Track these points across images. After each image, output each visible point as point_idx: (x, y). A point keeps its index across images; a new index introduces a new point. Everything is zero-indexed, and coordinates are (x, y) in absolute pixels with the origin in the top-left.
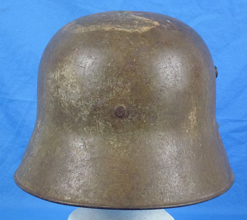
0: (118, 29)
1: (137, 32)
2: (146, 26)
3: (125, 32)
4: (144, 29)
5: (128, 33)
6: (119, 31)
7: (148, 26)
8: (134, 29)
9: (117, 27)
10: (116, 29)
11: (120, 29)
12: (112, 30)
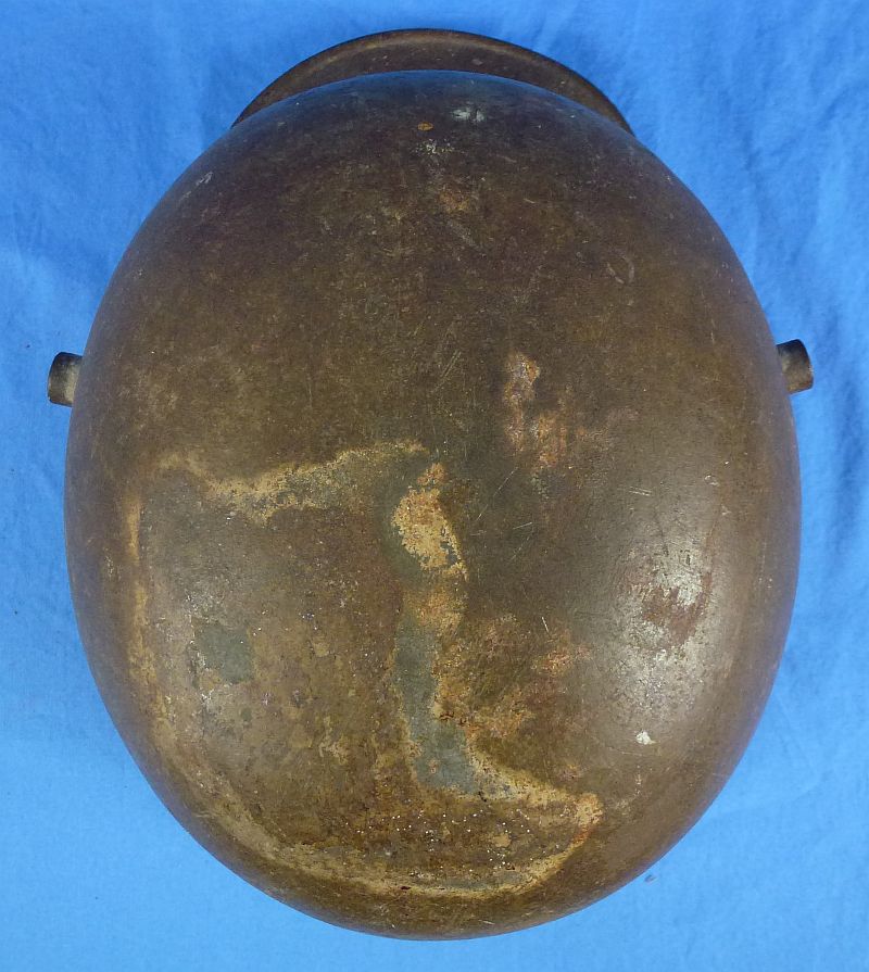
0: (427, 890)
1: (506, 892)
2: (542, 857)
3: (457, 900)
4: (538, 875)
5: (469, 902)
6: (432, 900)
7: (551, 852)
8: (493, 883)
9: (419, 882)
10: (416, 889)
11: (434, 892)
12: (399, 892)
